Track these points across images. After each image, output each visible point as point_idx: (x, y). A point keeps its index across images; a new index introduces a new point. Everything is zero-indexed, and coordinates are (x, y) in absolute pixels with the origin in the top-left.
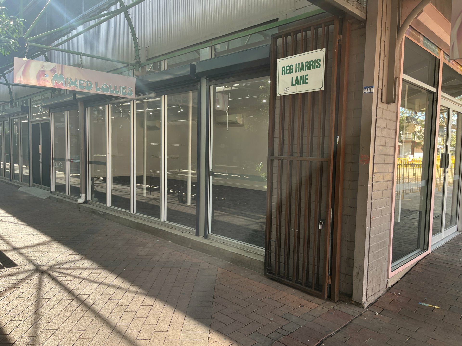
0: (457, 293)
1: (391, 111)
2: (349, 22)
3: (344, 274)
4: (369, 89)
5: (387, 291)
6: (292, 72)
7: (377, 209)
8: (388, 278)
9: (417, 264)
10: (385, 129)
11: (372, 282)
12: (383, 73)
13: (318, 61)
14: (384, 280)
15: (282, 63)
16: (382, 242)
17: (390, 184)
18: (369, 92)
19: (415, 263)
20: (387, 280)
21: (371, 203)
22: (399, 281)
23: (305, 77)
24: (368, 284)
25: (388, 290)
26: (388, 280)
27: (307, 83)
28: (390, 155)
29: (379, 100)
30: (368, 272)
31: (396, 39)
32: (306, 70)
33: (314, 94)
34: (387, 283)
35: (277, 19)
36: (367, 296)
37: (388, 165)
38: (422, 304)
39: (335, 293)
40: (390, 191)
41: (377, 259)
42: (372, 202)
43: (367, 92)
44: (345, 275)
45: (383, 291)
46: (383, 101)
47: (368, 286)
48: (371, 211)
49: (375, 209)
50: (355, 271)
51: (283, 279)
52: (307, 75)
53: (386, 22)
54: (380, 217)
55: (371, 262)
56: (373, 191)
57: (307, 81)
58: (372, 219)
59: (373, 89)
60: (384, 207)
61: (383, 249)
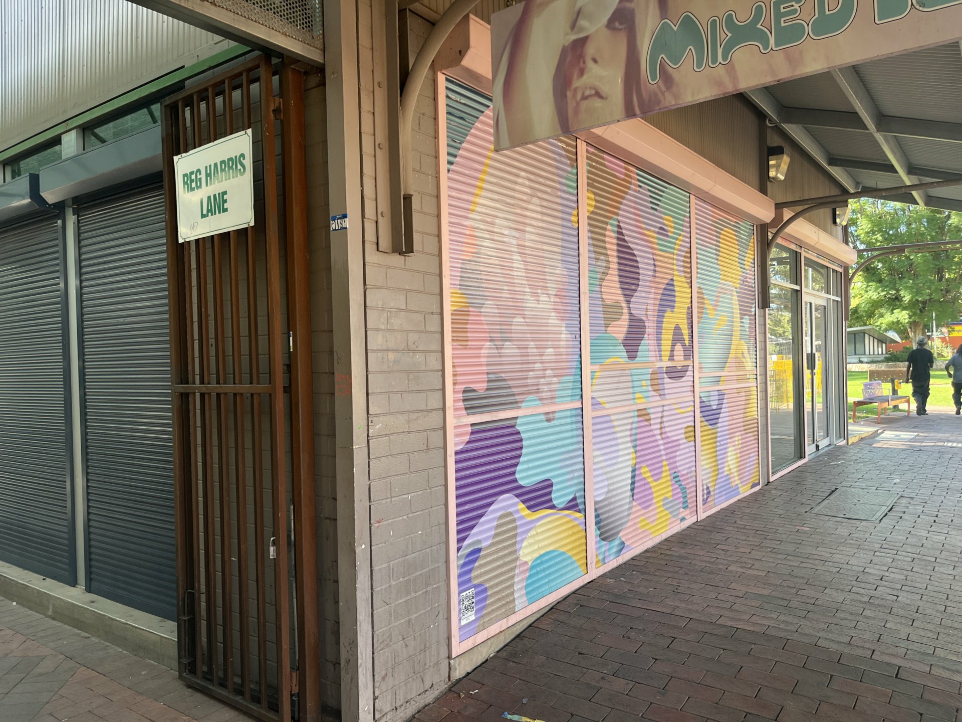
1: (418, 271)
4: (339, 220)
5: (450, 690)
6: (200, 186)
7: (393, 499)
8: (449, 657)
9: (552, 608)
10: (402, 313)
11: (390, 675)
12: (376, 186)
13: (242, 158)
14: (437, 664)
15: (183, 164)
16: (421, 574)
17: (436, 438)
18: (341, 229)
19: (548, 609)
20: (450, 663)
21: (368, 487)
22: (490, 658)
23: (223, 197)
24: (377, 684)
25: (455, 688)
26: (452, 662)
27: (225, 210)
28: (425, 371)
29: (370, 248)
30: (373, 654)
32: (222, 181)
34: (450, 669)
35: (183, 67)
36: (376, 712)
37: (425, 394)
38: (509, 717)
39: (306, 715)
40: (438, 456)
41: (407, 619)
42: (370, 485)
43: (337, 228)
44: (334, 665)
45: (439, 691)
46: (380, 250)
47: (376, 689)
48: (370, 506)
49: (384, 501)
50: (344, 655)
52: (225, 193)
53: (373, 71)
54: (405, 517)
55: (381, 628)
56: (371, 457)
57: (226, 206)
58: (377, 525)
59: (347, 220)
60: (420, 493)
61: (424, 590)
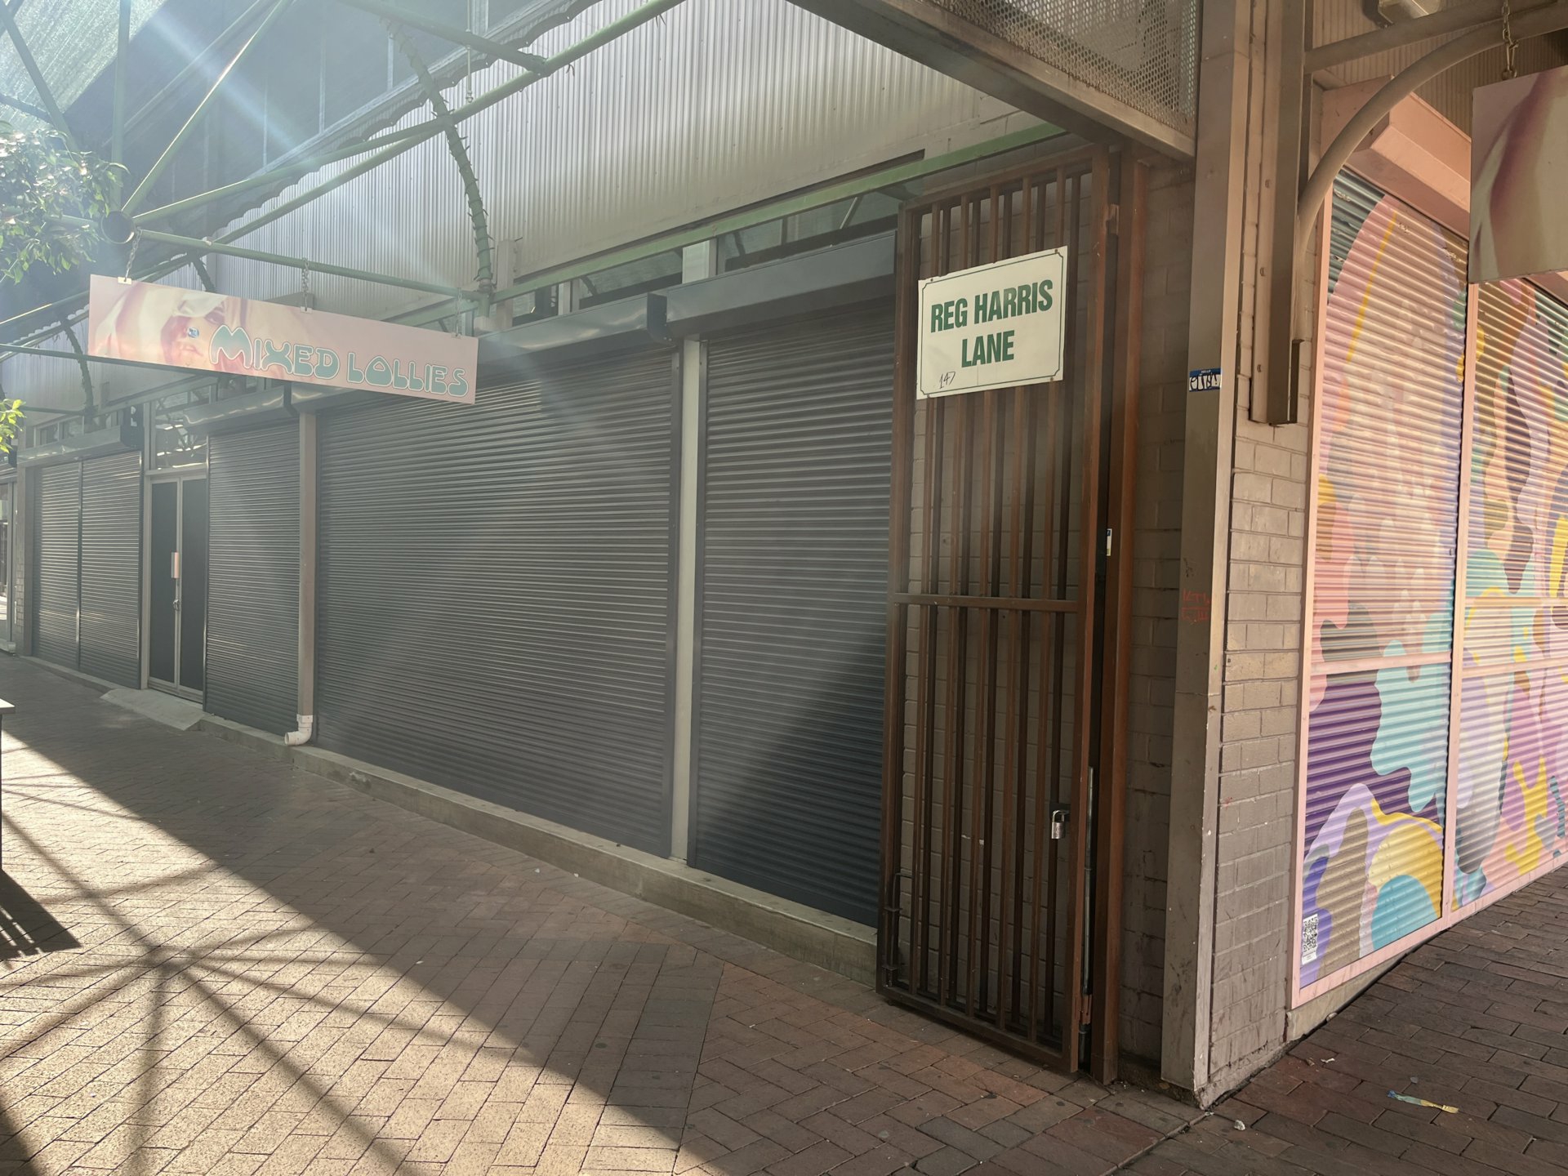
0: (1525, 1063)
1: (1285, 449)
2: (1141, 164)
3: (1134, 990)
4: (1205, 377)
5: (1287, 1053)
6: (964, 323)
7: (1243, 772)
8: (1287, 1007)
9: (1399, 962)
10: (1267, 509)
11: (1227, 1017)
12: (1253, 328)
13: (1046, 287)
14: (1273, 1014)
15: (933, 292)
16: (1264, 883)
17: (1290, 689)
18: (1208, 389)
19: (1394, 961)
20: (1287, 1016)
21: (1219, 751)
22: (1331, 1019)
23: (1006, 339)
24: (1214, 1026)
25: (1291, 1049)
26: (1289, 1014)
27: (1011, 357)
28: (1285, 594)
29: (1242, 414)
30: (1212, 983)
31: (1297, 217)
32: (1006, 316)
33: (1034, 393)
34: (1286, 1024)
35: (920, 154)
36: (1212, 1065)
37: (1281, 627)
38: (1400, 1098)
39: (1103, 1056)
40: (1290, 714)
41: (1248, 942)
42: (1222, 749)
43: (1201, 387)
44: (1139, 994)
45: (1273, 1052)
46: (1254, 418)
47: (1214, 1033)
48: (1220, 778)
49: (1234, 773)
50: (1170, 978)
51: (936, 1006)
52: (1012, 333)
53: (1261, 166)
54: (1253, 799)
55: (1222, 950)
56: (1226, 710)
57: (1010, 351)
58: (1225, 805)
59: (1220, 377)
60: (1270, 767)
61: (1267, 906)
